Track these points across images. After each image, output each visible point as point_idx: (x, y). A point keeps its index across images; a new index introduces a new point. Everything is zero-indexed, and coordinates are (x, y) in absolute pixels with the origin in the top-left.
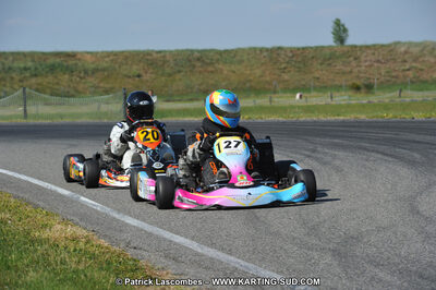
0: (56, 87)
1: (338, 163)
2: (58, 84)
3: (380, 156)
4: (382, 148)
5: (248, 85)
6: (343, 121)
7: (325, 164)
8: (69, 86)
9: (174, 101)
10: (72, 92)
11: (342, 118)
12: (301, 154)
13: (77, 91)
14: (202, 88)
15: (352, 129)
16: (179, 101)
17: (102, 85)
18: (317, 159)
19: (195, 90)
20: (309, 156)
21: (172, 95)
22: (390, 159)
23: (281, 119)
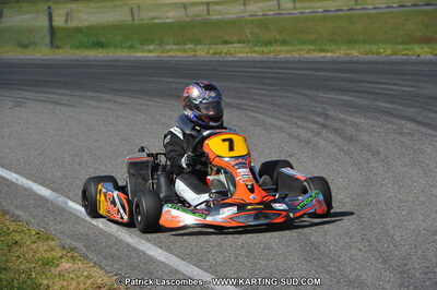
1: (365, 137)
3: (413, 126)
4: (410, 112)
6: (334, 62)
7: (351, 139)
11: (329, 54)
12: (313, 122)
15: (355, 76)
18: (337, 131)
20: (324, 126)
22: (429, 132)
23: (255, 55)
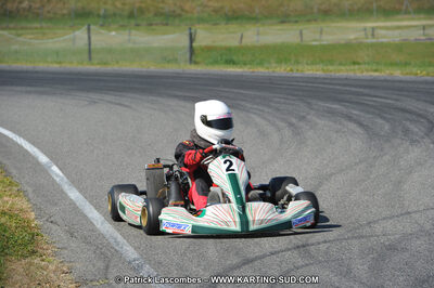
0: (161, 5)
2: (163, 2)
5: (375, 5)
8: (175, 5)
9: (289, 22)
10: (179, 11)
13: (183, 10)
14: (323, 7)
16: (296, 22)
17: (211, 4)
19: (315, 10)
21: (287, 16)
